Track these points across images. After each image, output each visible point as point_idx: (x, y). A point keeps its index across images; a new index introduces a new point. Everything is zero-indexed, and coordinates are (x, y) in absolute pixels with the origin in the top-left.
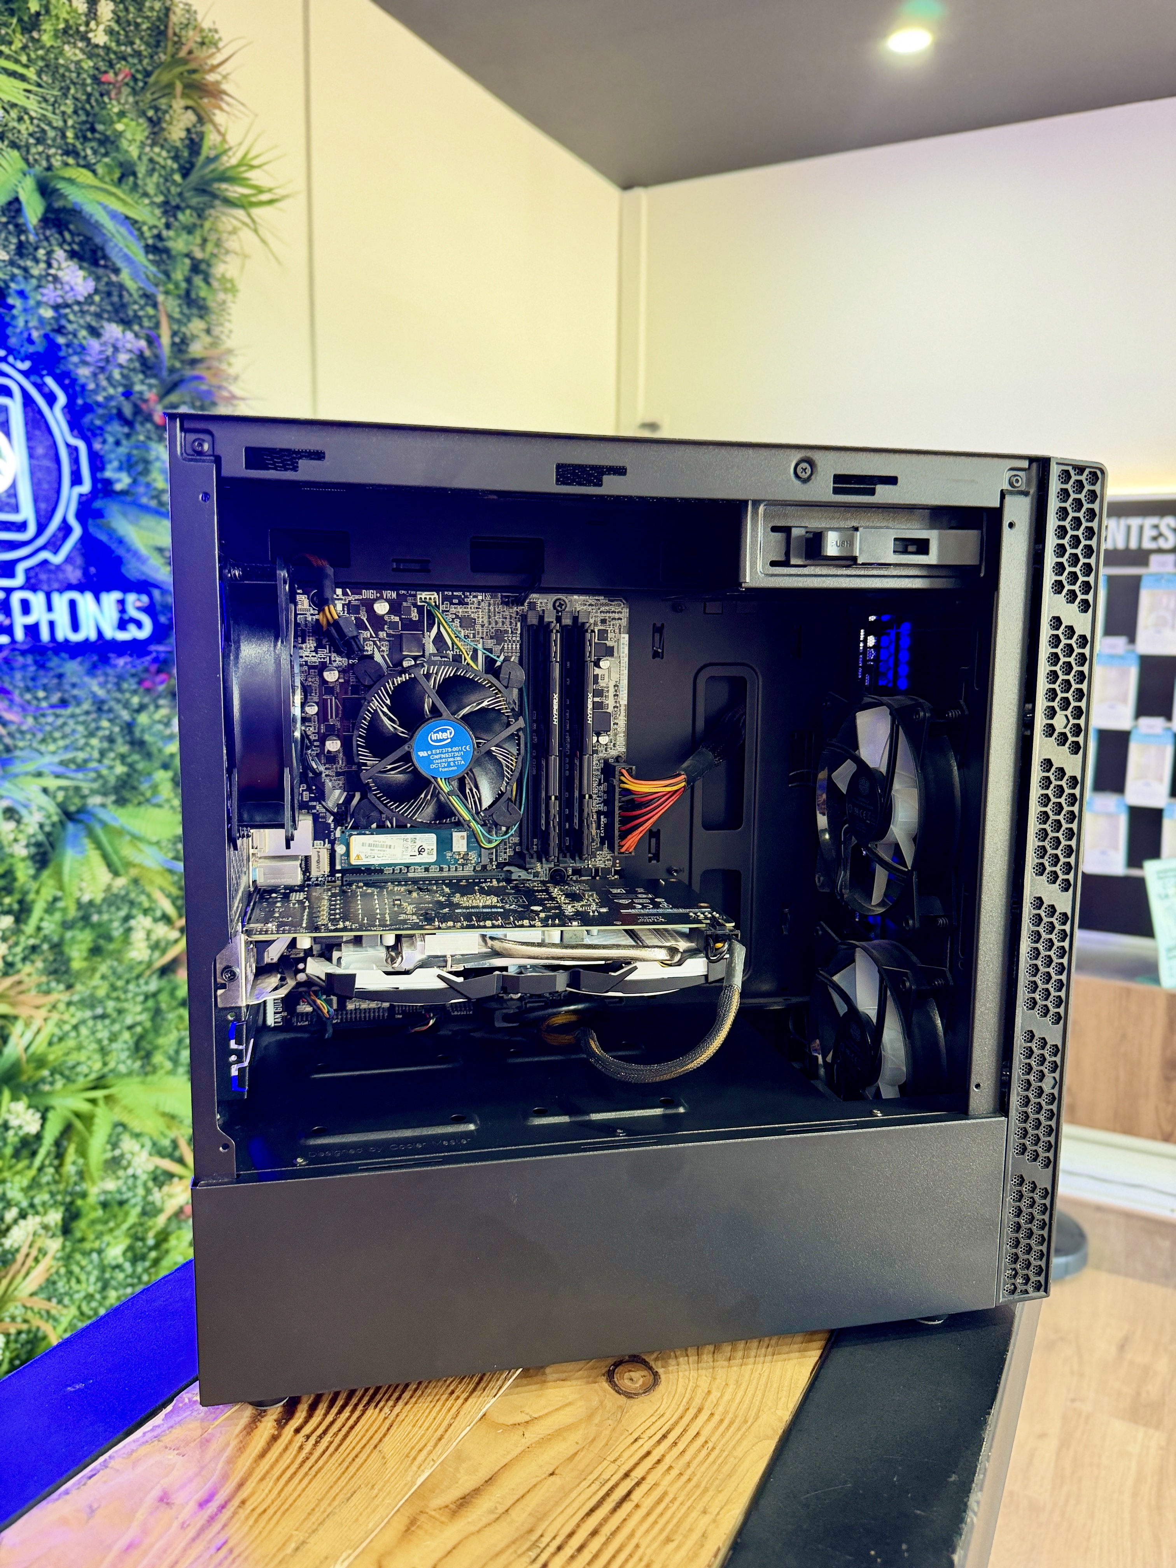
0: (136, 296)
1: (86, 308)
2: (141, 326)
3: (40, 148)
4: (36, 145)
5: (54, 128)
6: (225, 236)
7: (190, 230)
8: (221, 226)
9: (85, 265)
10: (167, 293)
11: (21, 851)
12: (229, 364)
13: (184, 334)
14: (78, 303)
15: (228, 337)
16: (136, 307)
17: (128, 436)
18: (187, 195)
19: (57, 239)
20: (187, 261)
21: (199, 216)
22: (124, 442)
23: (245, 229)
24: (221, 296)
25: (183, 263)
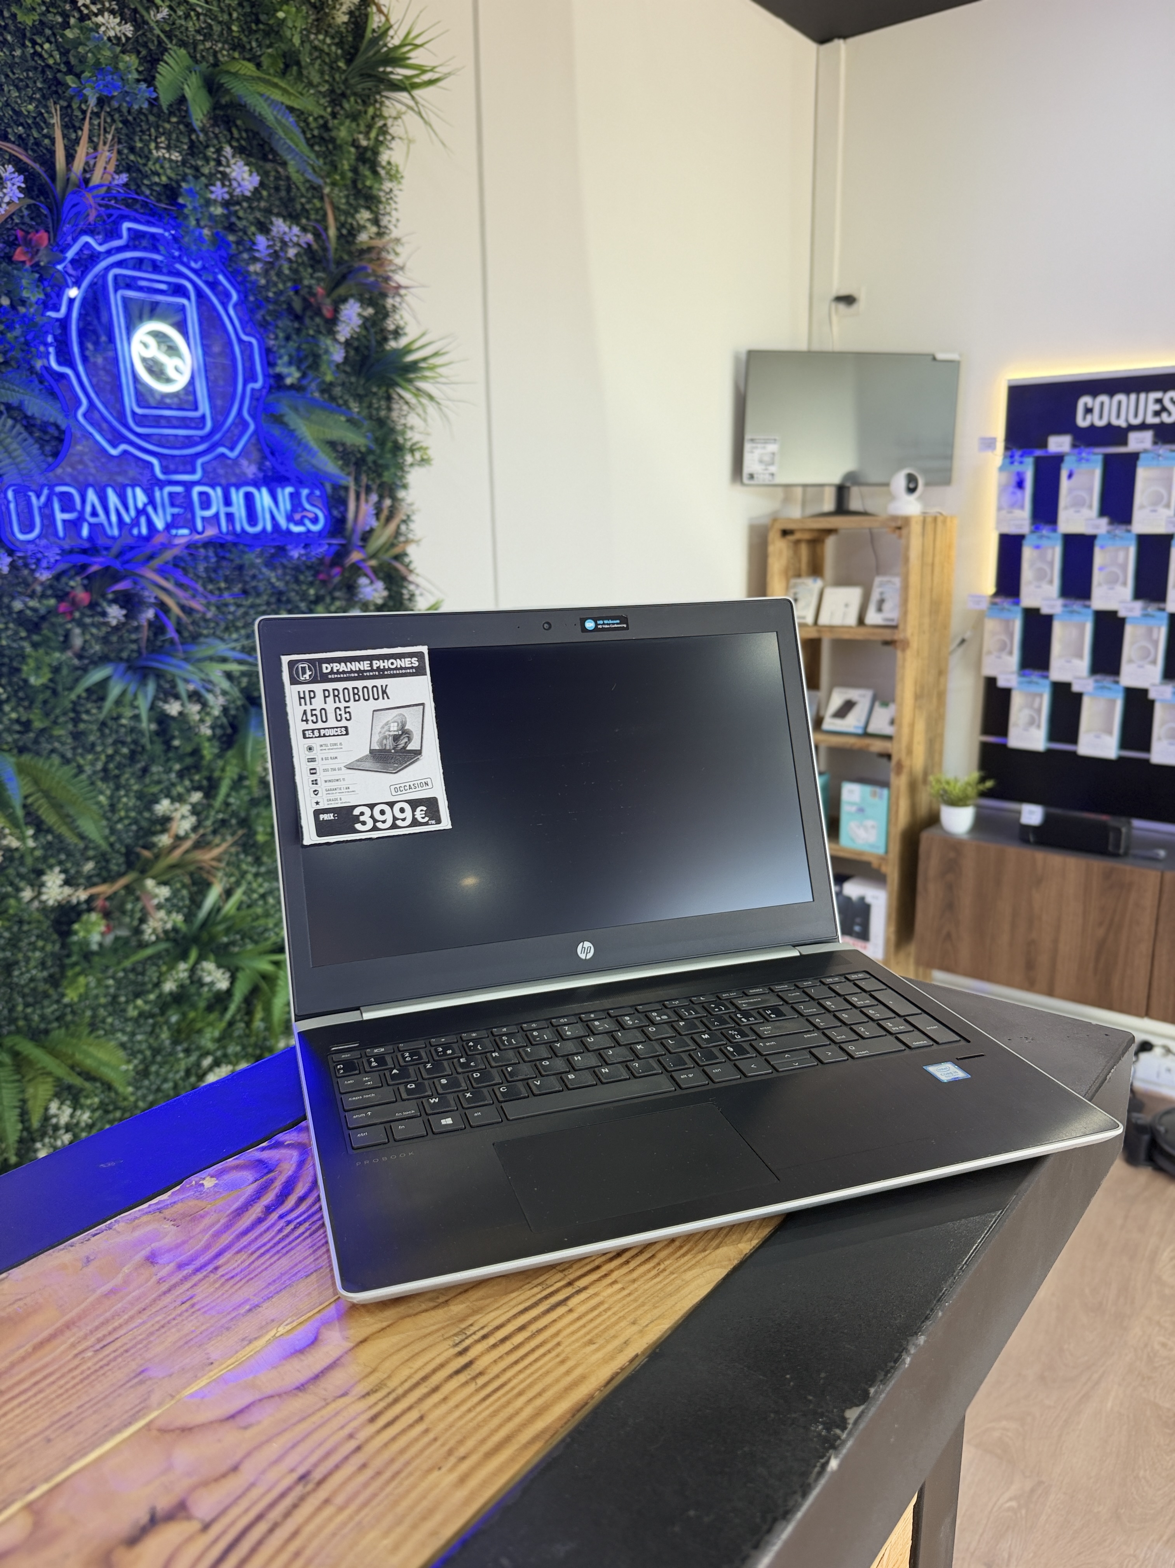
0: (303, 189)
1: (255, 204)
2: (308, 219)
3: (208, 45)
4: (203, 41)
5: (220, 23)
6: (390, 122)
7: (354, 117)
8: (386, 112)
9: (252, 160)
10: (334, 184)
11: (206, 731)
12: (397, 254)
13: (351, 225)
14: (247, 199)
15: (395, 226)
16: (303, 200)
17: (298, 331)
18: (352, 81)
19: (225, 136)
20: (353, 150)
21: (364, 102)
22: (294, 337)
23: (410, 112)
24: (387, 185)
25: (349, 152)
